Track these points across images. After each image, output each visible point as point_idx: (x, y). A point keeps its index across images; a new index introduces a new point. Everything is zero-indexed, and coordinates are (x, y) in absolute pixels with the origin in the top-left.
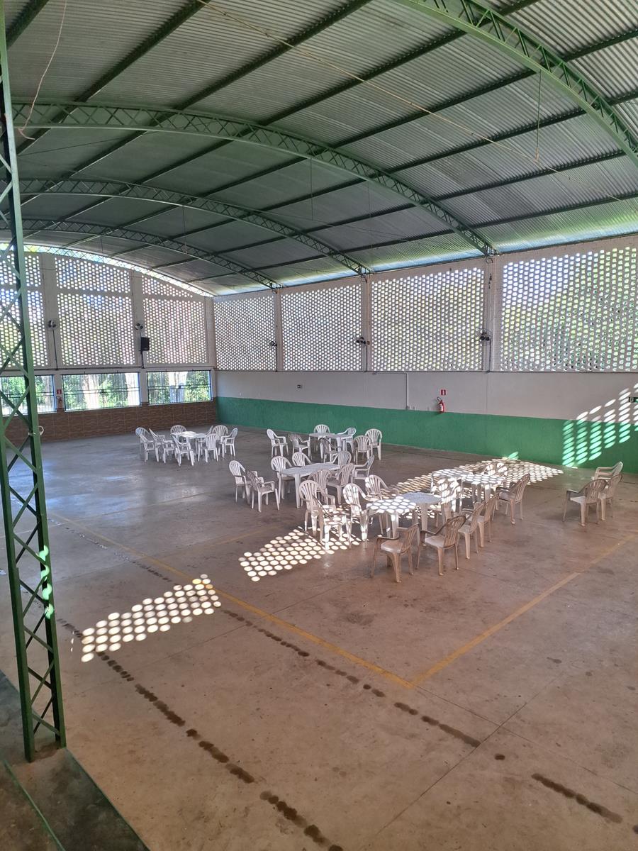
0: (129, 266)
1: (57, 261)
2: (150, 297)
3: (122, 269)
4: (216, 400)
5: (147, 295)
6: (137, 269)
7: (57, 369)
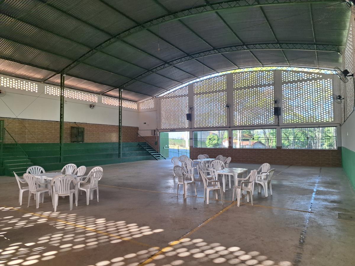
0: (274, 68)
1: (234, 75)
2: (287, 83)
3: (269, 71)
4: (340, 149)
5: (285, 82)
6: (280, 68)
7: (230, 127)
